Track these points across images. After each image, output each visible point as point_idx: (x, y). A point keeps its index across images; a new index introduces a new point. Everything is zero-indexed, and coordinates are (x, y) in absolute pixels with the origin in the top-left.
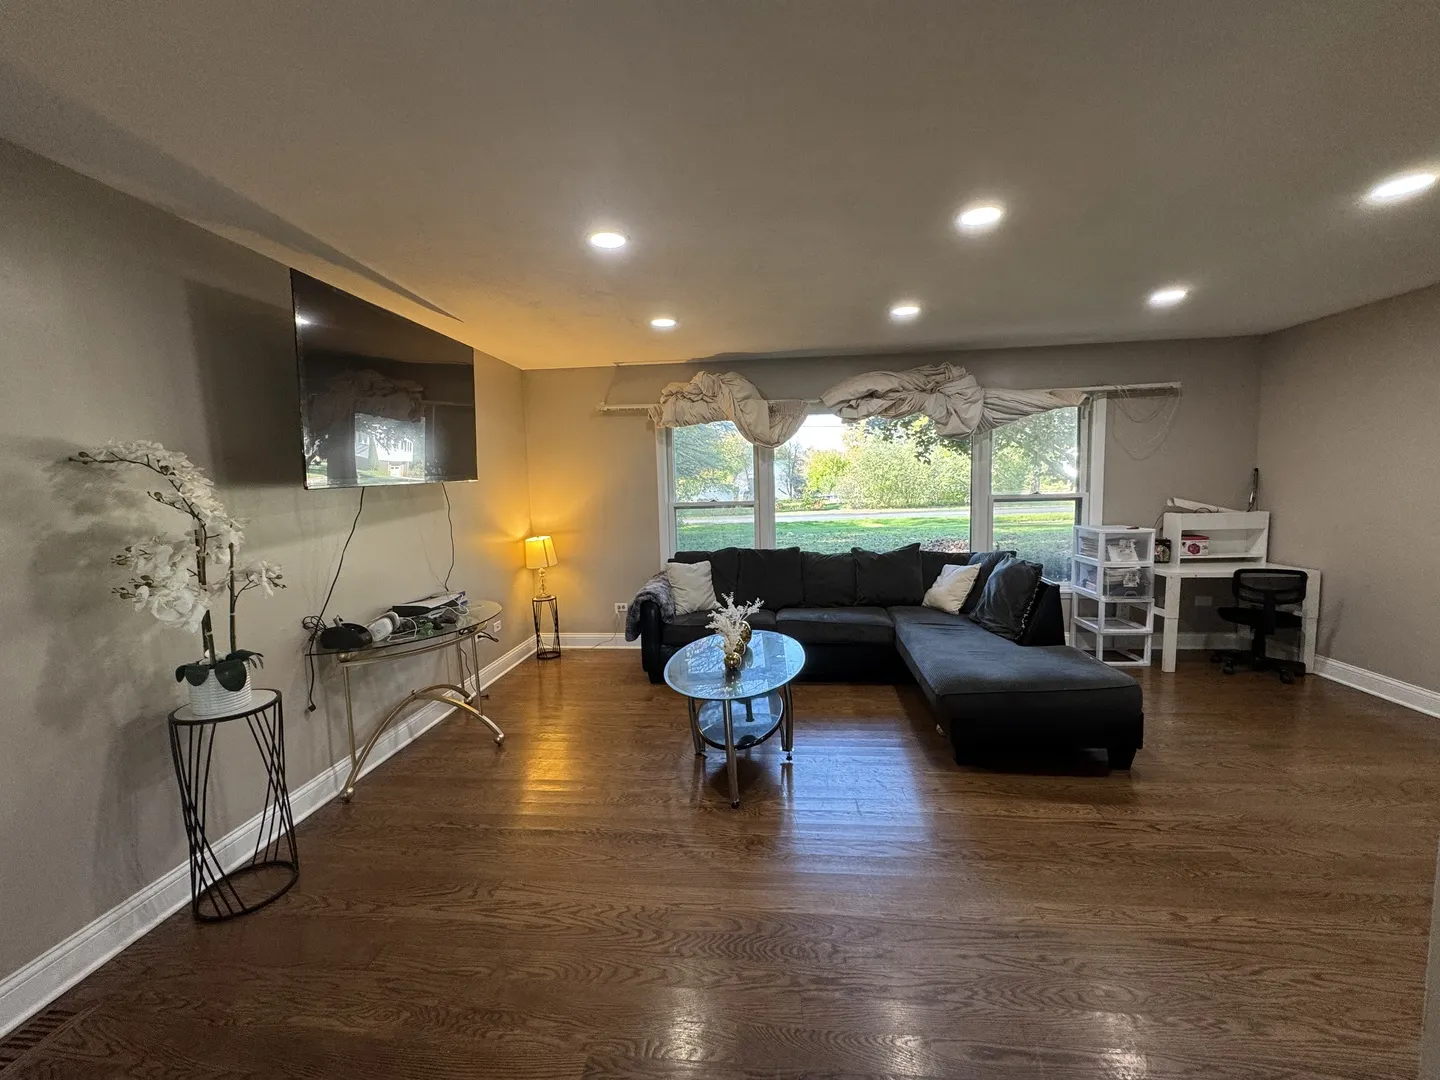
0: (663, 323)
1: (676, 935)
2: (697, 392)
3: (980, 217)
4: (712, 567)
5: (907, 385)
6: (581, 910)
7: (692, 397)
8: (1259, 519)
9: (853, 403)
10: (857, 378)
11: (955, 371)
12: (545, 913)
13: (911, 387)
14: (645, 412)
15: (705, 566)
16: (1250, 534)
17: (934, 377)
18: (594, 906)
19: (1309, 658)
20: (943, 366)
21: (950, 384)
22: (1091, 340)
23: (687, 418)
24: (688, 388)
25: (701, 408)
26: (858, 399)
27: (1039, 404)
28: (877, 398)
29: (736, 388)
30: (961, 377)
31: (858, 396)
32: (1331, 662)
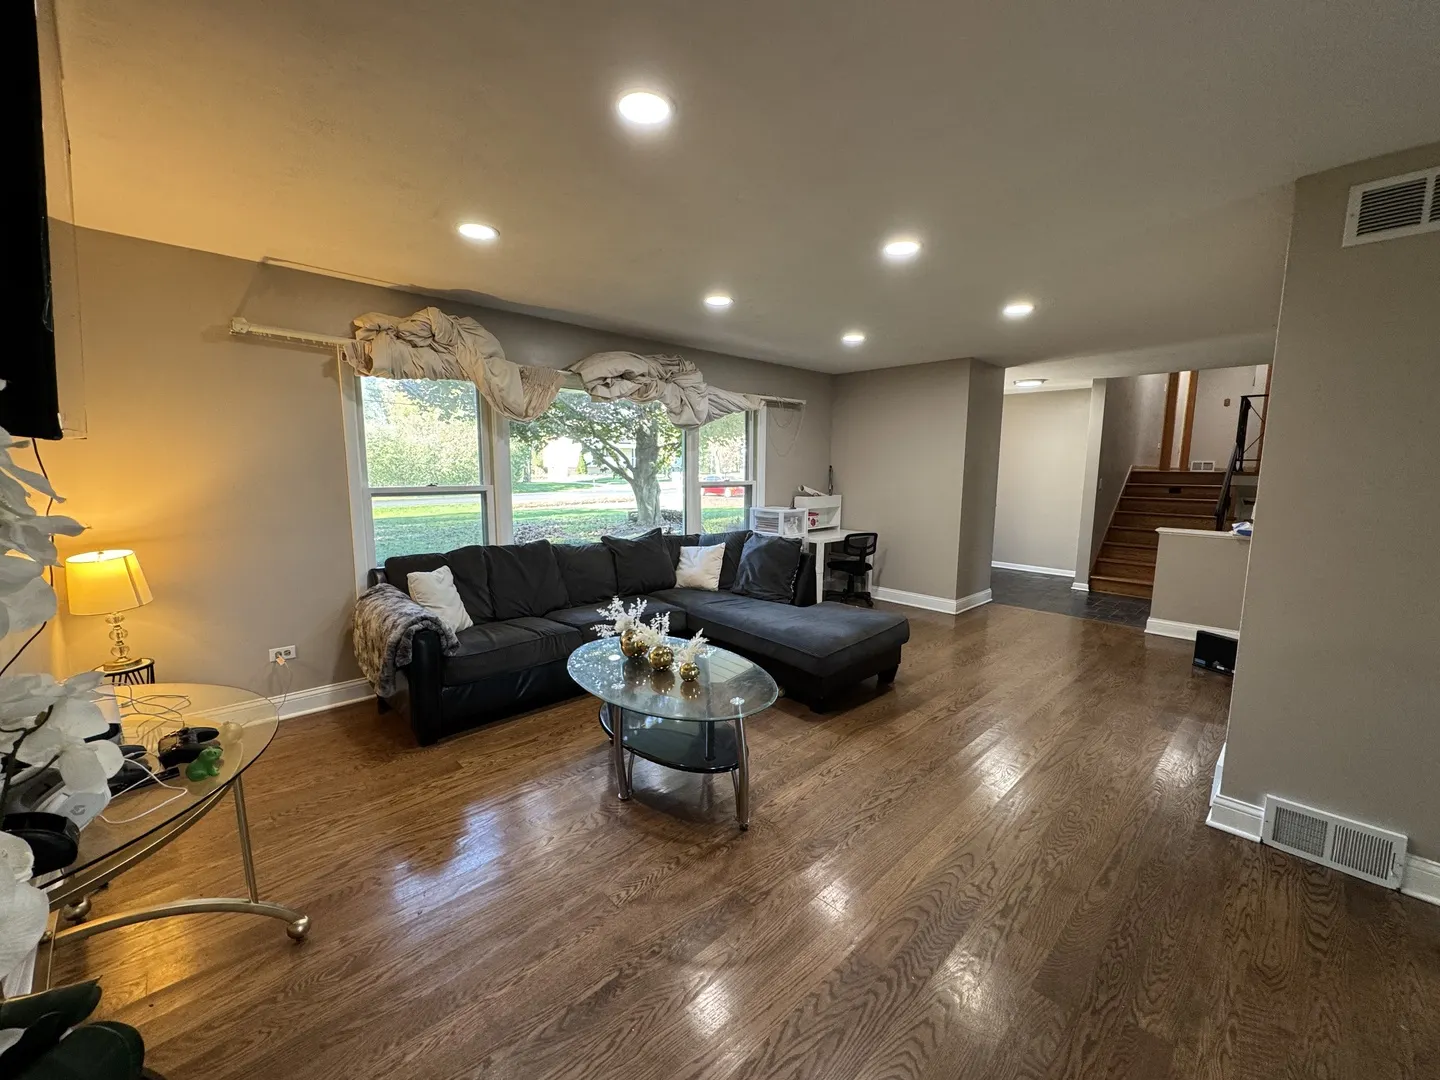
0: (477, 232)
1: (894, 967)
2: (425, 334)
3: (902, 249)
4: (453, 572)
5: (652, 371)
6: (796, 1024)
7: (417, 340)
8: (834, 501)
9: (609, 381)
10: (612, 354)
11: (689, 366)
12: (771, 1064)
13: (656, 374)
14: (330, 349)
15: (444, 573)
16: (830, 511)
17: (671, 368)
18: (801, 1010)
19: (870, 588)
20: (675, 358)
21: (685, 377)
22: (760, 357)
23: (408, 368)
24: (405, 326)
25: (428, 357)
26: (615, 377)
27: (739, 404)
28: (628, 380)
29: (481, 341)
30: (694, 371)
31: (616, 374)
32: (880, 589)
